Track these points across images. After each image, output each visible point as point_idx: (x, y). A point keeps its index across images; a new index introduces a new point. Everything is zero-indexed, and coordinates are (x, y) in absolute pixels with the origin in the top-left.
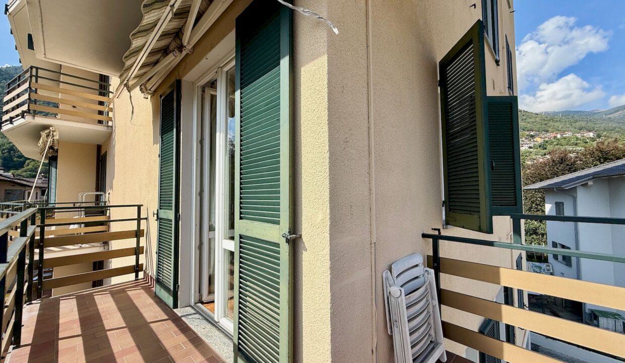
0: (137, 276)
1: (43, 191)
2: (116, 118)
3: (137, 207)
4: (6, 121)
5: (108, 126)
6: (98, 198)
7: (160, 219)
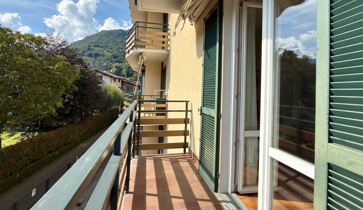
0: (185, 151)
1: (140, 87)
2: (172, 45)
3: (185, 103)
4: (127, 53)
5: (167, 50)
6: (162, 93)
7: (203, 115)
